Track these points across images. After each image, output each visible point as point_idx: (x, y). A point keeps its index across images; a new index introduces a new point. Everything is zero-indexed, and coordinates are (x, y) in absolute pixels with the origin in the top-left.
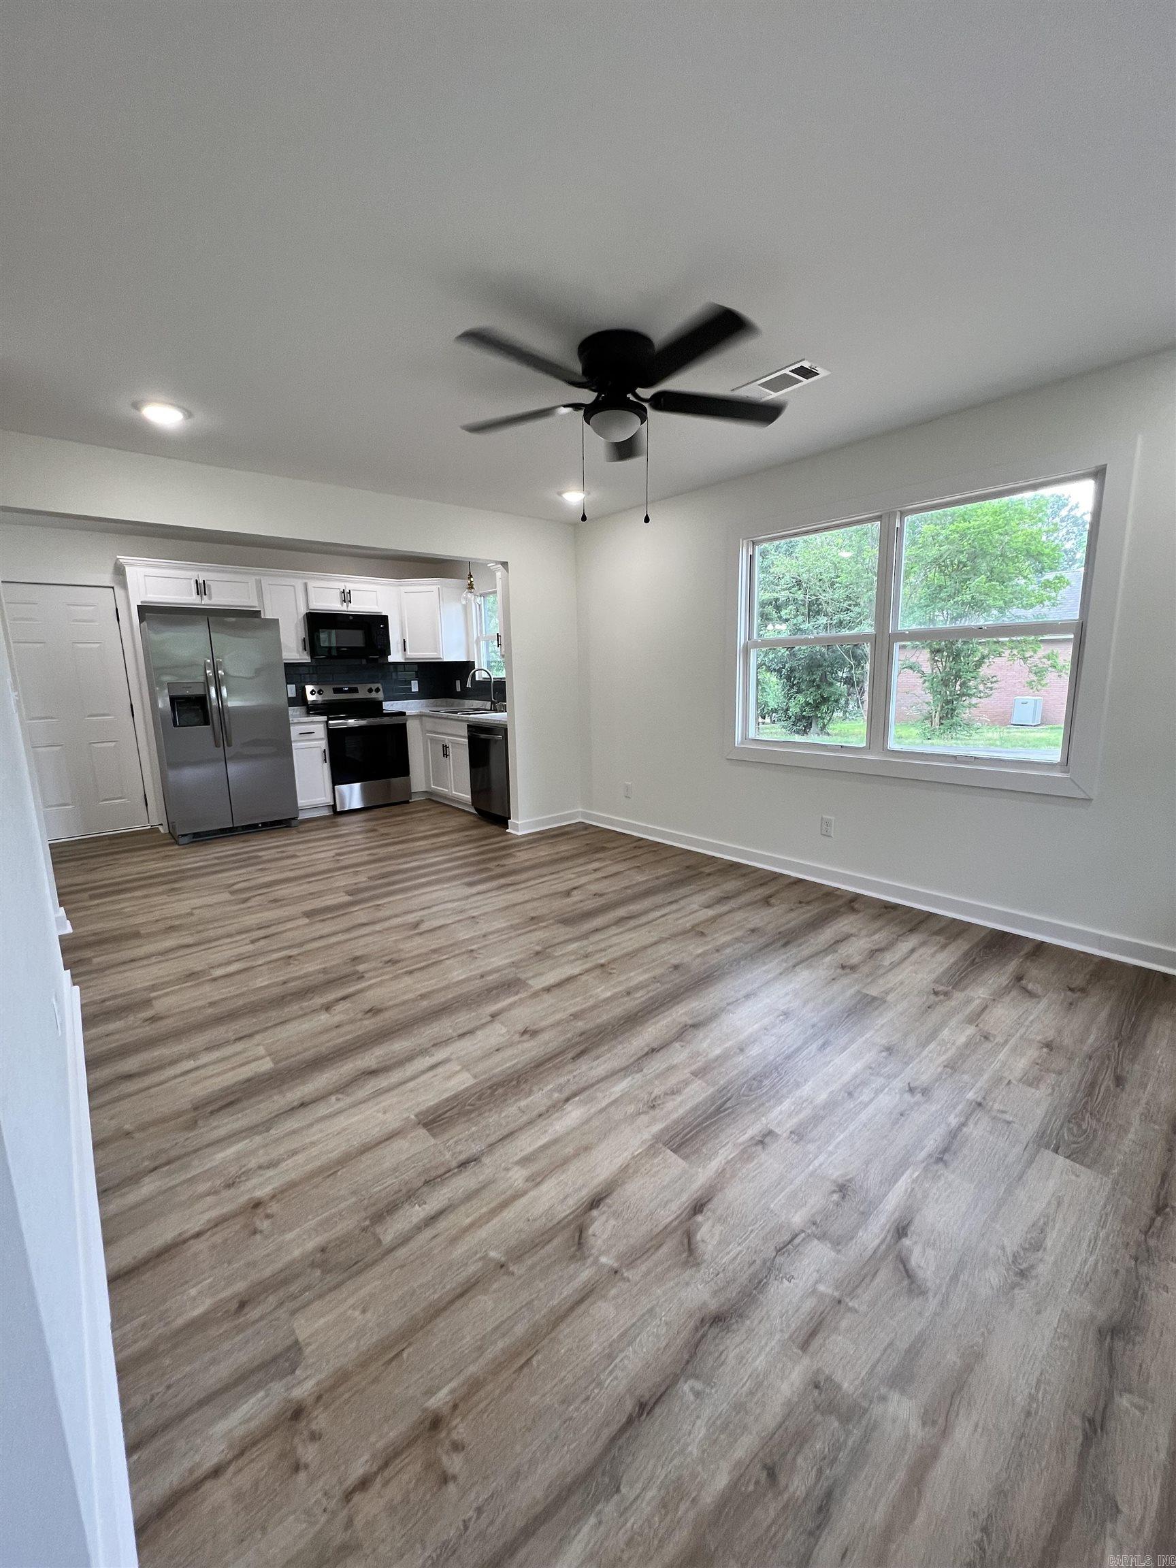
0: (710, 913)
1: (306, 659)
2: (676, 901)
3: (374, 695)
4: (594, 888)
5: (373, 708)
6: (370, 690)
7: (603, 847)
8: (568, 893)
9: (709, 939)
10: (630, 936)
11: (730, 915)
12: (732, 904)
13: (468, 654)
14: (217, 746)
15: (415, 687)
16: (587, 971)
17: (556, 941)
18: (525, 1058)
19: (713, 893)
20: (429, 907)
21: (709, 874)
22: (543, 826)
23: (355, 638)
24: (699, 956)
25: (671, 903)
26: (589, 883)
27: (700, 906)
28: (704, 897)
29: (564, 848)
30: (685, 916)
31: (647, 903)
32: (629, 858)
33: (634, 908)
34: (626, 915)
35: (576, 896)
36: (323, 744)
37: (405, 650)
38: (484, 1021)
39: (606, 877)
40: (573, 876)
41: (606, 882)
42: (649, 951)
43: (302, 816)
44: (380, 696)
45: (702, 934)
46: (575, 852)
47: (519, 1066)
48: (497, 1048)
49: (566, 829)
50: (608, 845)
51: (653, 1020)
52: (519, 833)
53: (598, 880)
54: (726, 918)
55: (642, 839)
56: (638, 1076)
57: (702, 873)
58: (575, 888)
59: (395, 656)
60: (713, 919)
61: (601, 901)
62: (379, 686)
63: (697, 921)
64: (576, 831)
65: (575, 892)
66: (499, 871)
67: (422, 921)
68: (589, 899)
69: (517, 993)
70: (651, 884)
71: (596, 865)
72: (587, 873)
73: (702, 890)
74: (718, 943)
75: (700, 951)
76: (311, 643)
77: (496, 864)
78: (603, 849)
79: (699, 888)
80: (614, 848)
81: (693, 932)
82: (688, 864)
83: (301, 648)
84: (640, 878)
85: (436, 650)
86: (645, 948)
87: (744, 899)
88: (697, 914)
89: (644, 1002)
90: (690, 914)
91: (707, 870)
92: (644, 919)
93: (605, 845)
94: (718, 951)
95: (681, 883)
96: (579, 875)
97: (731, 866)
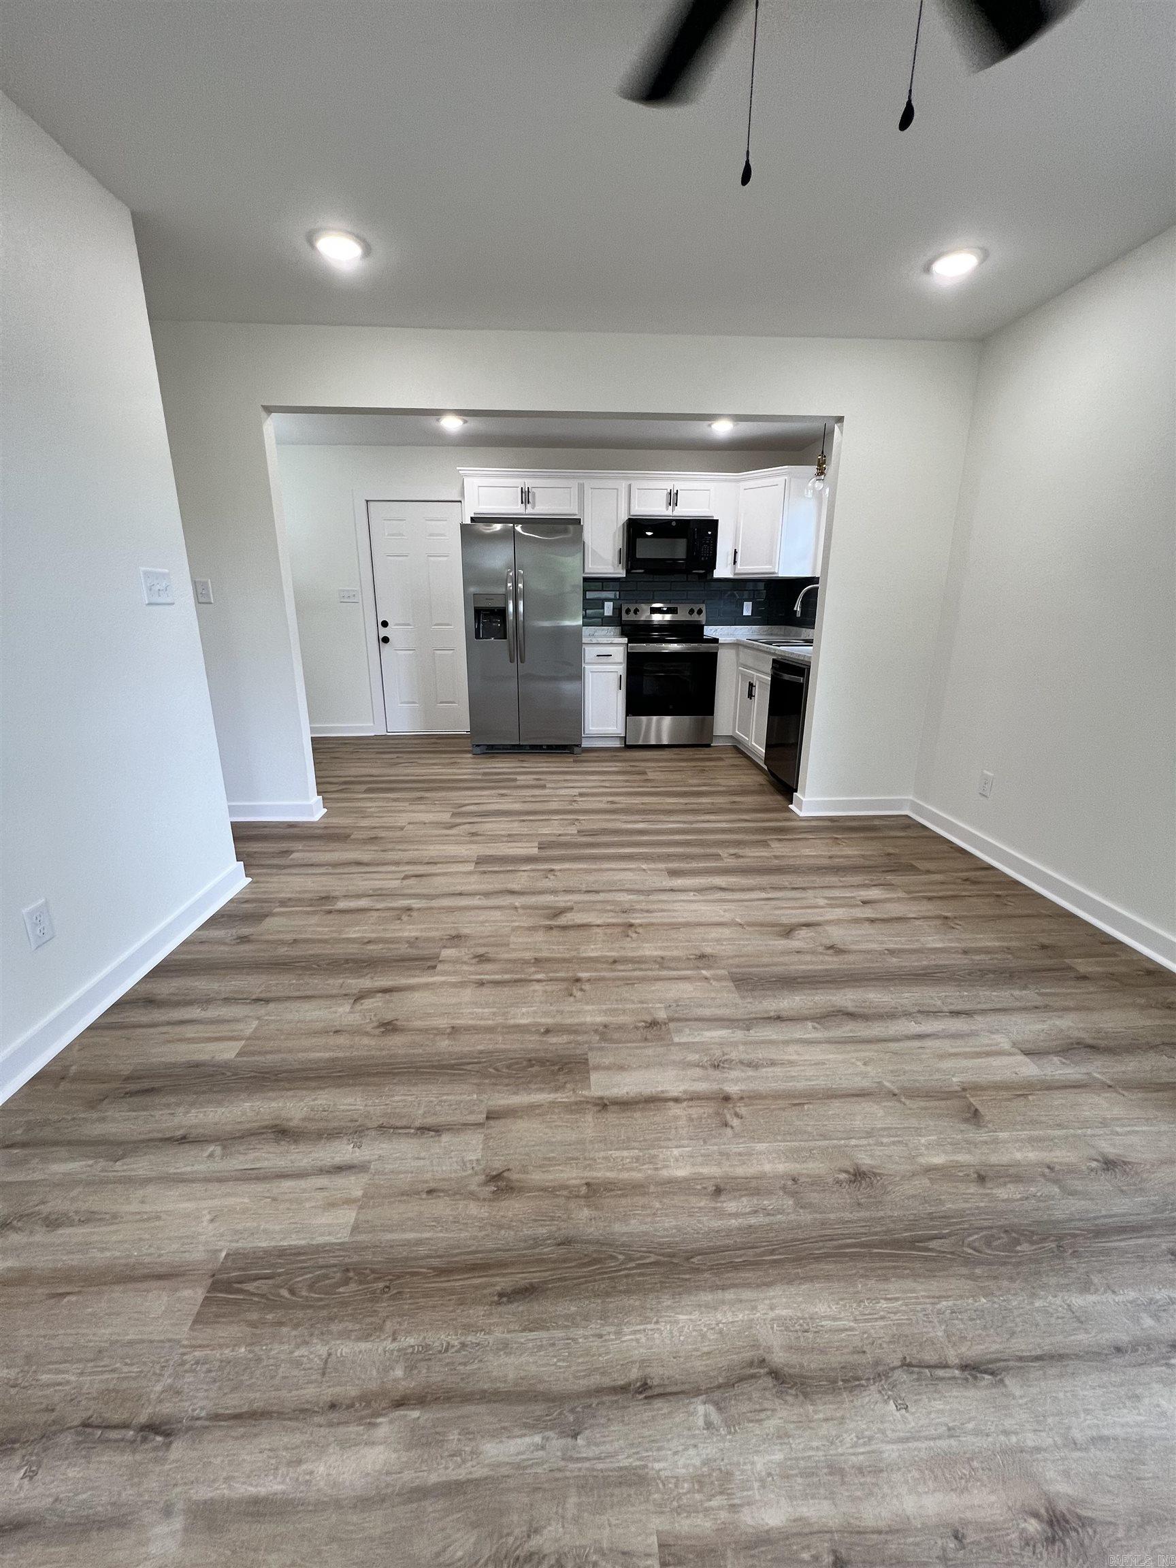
0: (1029, 1069)
1: (622, 573)
2: (968, 1014)
3: (695, 617)
4: (836, 934)
5: (691, 632)
6: (691, 612)
7: (912, 866)
8: (788, 931)
9: (982, 1136)
10: (821, 1057)
11: (1071, 1096)
12: (1098, 1068)
13: (814, 571)
14: (512, 661)
15: (747, 610)
16: (694, 1098)
17: (701, 1012)
18: (441, 1237)
19: (1069, 1024)
20: (597, 892)
21: (1084, 978)
22: (844, 810)
23: (679, 550)
24: (929, 1170)
25: (956, 1014)
26: (837, 922)
27: (1014, 1044)
28: (1039, 1026)
29: (850, 850)
30: (966, 1056)
31: (908, 996)
32: (941, 898)
33: (876, 997)
34: (851, 1009)
35: (801, 940)
36: (621, 669)
37: (735, 562)
38: (472, 1118)
39: (872, 921)
40: (822, 902)
41: (867, 929)
42: (836, 1107)
43: (585, 744)
44: (702, 618)
45: (974, 1117)
46: (861, 862)
47: (422, 1250)
48: (432, 1185)
49: (876, 822)
50: (919, 864)
51: (707, 1297)
52: (802, 814)
53: (857, 921)
54: (1058, 1098)
55: (991, 868)
56: (557, 1443)
57: (1070, 968)
58: (807, 925)
59: (722, 571)
60: (1023, 1090)
61: (832, 963)
62: (703, 607)
63: (984, 1078)
64: (891, 828)
65: (803, 933)
66: (732, 862)
67: (571, 909)
68: (813, 952)
69: (557, 1089)
70: (943, 960)
71: (874, 893)
72: (847, 903)
73: (1046, 1008)
74: (994, 1159)
75: (939, 1160)
76: (630, 555)
77: (732, 851)
78: (912, 869)
79: (1039, 1001)
80: (928, 872)
81: (955, 1103)
82: (1046, 941)
83: (616, 562)
84: (934, 940)
85: (770, 562)
86: (831, 1095)
87: (1131, 1066)
88: (996, 1062)
89: (729, 1232)
90: (978, 1055)
91: (1082, 965)
92: (876, 1029)
93: (914, 863)
94: (981, 1179)
95: (1005, 976)
96: (834, 903)
97: (1149, 973)
